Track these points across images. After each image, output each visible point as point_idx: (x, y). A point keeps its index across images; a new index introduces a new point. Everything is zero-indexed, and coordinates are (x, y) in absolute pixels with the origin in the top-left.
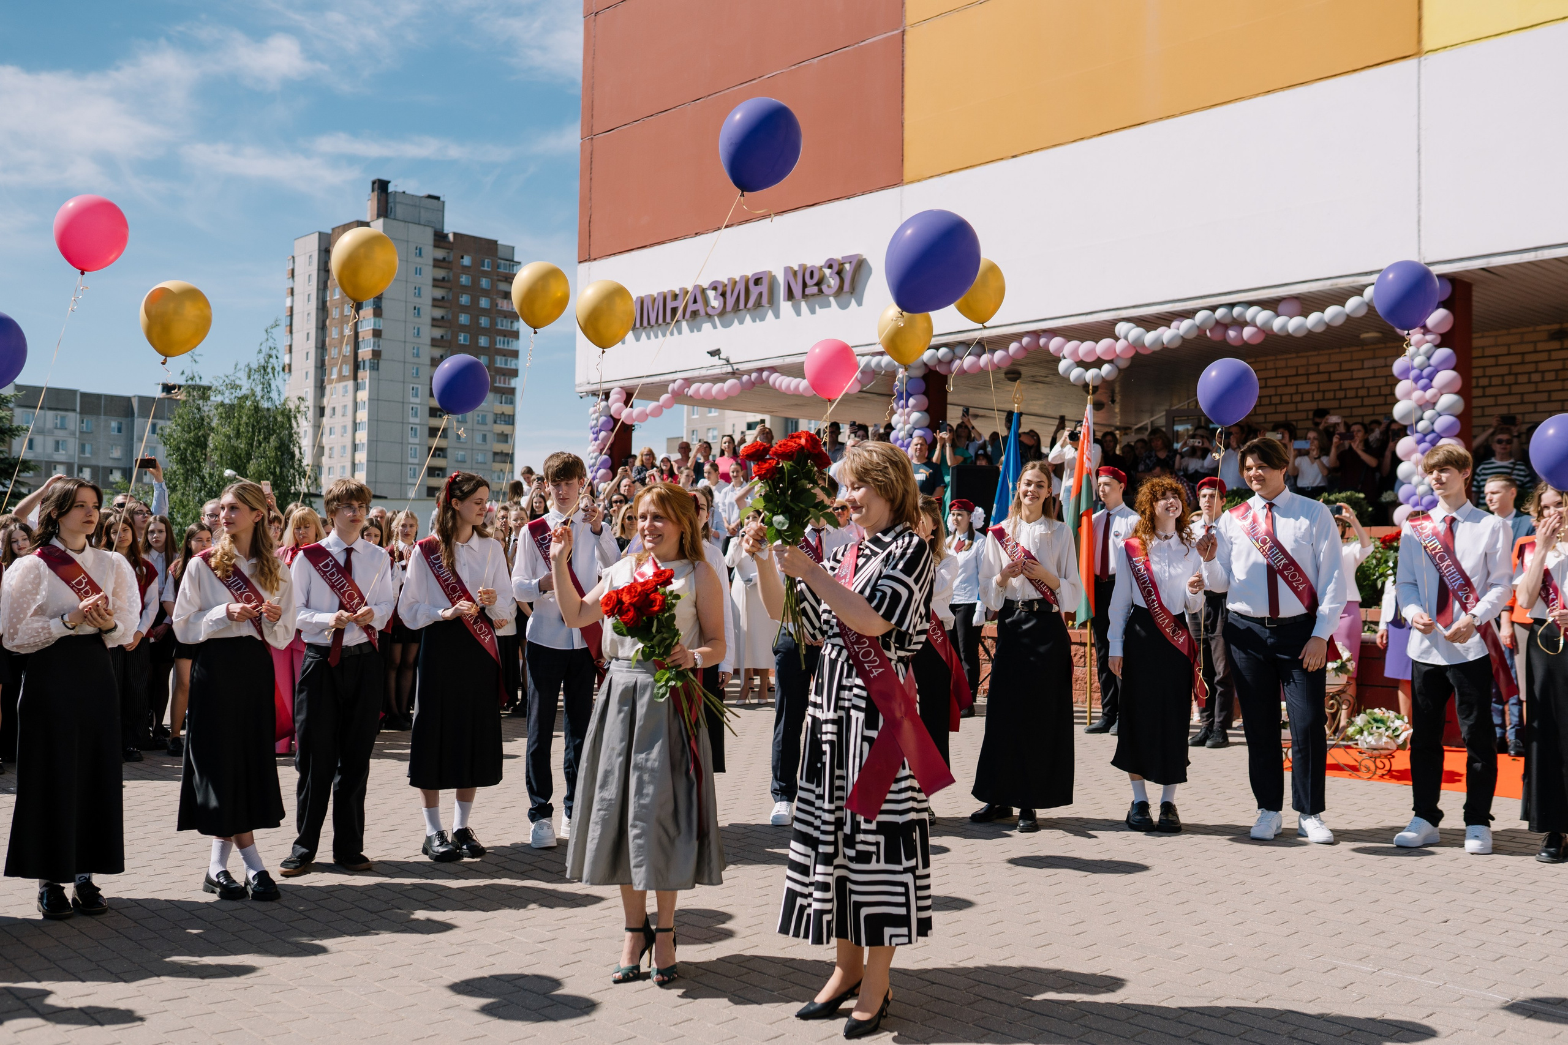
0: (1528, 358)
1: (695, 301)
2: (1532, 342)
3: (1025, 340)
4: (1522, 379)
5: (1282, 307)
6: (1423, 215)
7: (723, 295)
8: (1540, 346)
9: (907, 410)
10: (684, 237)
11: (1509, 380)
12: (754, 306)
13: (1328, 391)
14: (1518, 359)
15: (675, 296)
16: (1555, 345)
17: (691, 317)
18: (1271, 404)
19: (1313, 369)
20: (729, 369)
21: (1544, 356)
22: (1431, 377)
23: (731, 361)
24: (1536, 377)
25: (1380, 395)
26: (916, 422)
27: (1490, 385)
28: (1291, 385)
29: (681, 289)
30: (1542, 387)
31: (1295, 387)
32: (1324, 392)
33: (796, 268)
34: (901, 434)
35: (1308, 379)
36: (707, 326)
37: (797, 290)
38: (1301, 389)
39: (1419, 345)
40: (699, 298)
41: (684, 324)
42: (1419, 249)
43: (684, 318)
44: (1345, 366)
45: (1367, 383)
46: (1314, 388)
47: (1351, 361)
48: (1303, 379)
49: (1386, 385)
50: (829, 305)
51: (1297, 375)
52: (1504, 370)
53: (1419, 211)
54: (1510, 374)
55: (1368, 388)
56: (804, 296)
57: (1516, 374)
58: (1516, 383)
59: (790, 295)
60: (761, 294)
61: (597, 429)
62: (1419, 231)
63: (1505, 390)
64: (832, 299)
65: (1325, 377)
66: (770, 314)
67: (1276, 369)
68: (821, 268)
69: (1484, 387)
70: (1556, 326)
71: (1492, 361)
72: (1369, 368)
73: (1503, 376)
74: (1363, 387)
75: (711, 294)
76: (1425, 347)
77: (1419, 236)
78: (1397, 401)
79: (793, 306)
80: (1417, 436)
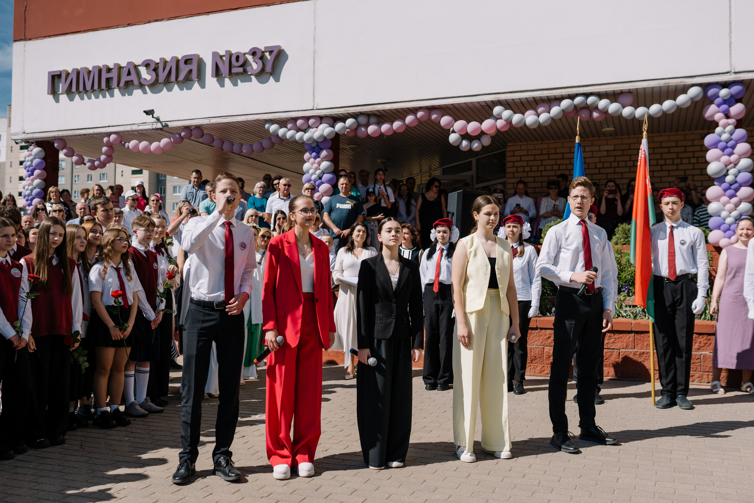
0: (688, 149)
1: (129, 74)
2: (691, 140)
3: (420, 114)
4: (685, 161)
5: (622, 98)
6: (733, 40)
7: (155, 70)
9: (318, 160)
10: (117, 26)
11: (676, 161)
12: (184, 79)
13: (562, 164)
14: (683, 149)
15: (109, 70)
17: (124, 85)
18: (524, 171)
19: (553, 151)
20: (159, 126)
22: (733, 147)
23: (161, 120)
24: (693, 160)
26: (326, 169)
27: (665, 164)
28: (538, 160)
29: (115, 64)
31: (540, 162)
32: (559, 165)
33: (222, 53)
34: (314, 177)
35: (549, 157)
36: (137, 92)
37: (224, 69)
38: (544, 163)
39: (725, 127)
40: (133, 71)
41: (116, 91)
42: (731, 62)
43: (118, 85)
46: (553, 162)
48: (546, 157)
50: (250, 80)
51: (542, 154)
52: (674, 155)
53: (730, 37)
54: (677, 158)
56: (230, 74)
57: (681, 158)
58: (681, 164)
59: (217, 73)
60: (190, 71)
61: (31, 168)
62: (730, 51)
63: (675, 167)
64: (253, 77)
65: (560, 156)
66: (196, 85)
67: (528, 150)
68: (245, 54)
69: (661, 165)
71: (666, 150)
72: (588, 152)
73: (673, 159)
75: (143, 70)
76: (730, 128)
77: (730, 54)
78: (708, 163)
79: (217, 80)
80: (724, 185)
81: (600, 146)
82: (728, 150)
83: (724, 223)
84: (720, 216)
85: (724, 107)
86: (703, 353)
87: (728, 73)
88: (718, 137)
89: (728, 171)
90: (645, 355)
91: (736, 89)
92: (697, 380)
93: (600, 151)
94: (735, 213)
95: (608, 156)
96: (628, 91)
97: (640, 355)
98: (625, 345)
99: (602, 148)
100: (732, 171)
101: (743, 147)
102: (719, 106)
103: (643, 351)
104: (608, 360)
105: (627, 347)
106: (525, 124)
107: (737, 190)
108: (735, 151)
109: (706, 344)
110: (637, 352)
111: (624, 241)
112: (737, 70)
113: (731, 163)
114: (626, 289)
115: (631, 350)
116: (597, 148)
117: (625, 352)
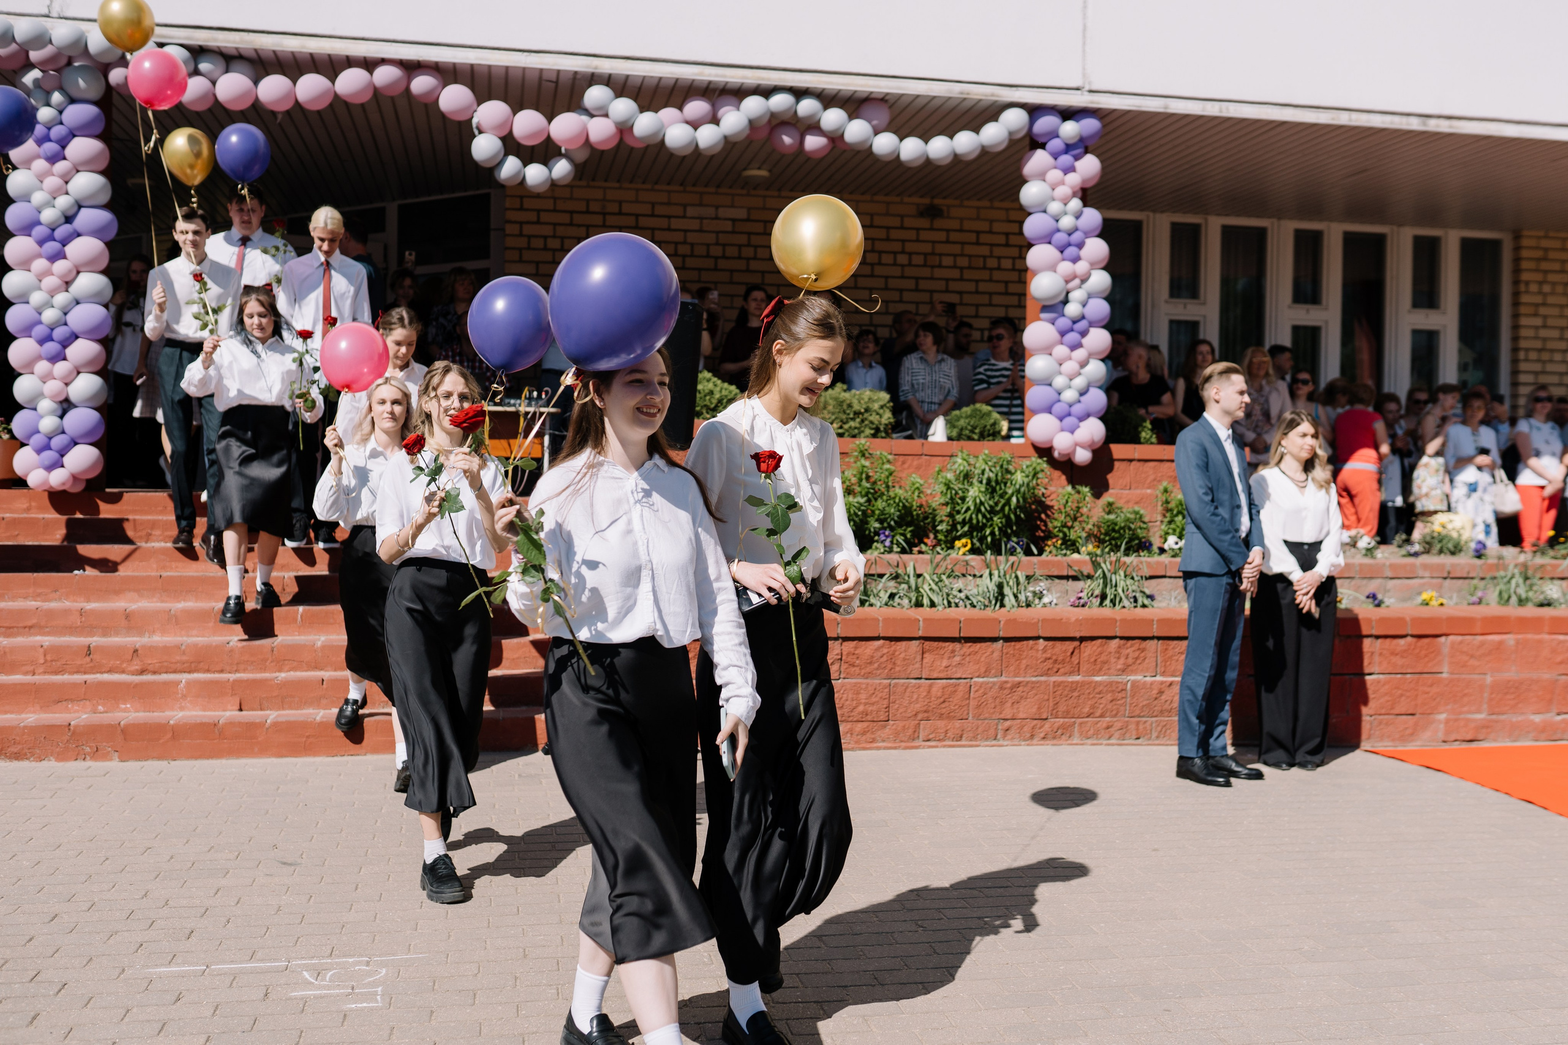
5: (869, 112)
6: (1090, 23)
8: (908, 222)
16: (924, 223)
21: (912, 235)
22: (1080, 245)
25: (708, 256)
30: (909, 271)
42: (1084, 69)
44: (659, 210)
45: (692, 238)
47: (669, 204)
49: (717, 244)
53: (1085, 16)
55: (692, 245)
62: (1084, 44)
70: (926, 201)
74: (685, 243)
76: (1074, 204)
77: (1084, 51)
78: (1030, 274)
80: (1063, 322)
81: (717, 207)
82: (1071, 251)
83: (1059, 401)
84: (1050, 385)
85: (1066, 159)
86: (1132, 678)
87: (1078, 89)
88: (1053, 222)
89: (1068, 293)
90: (1021, 689)
91: (1091, 125)
92: (1117, 735)
93: (717, 218)
94: (1079, 382)
95: (733, 232)
96: (881, 96)
97: (1012, 688)
98: (983, 670)
99: (722, 213)
100: (1077, 295)
101: (1097, 248)
102: (1055, 156)
103: (1017, 679)
104: (946, 704)
105: (986, 674)
106: (663, 142)
107: (1084, 334)
108: (1083, 253)
109: (1137, 658)
110: (1006, 682)
111: (841, 427)
112: (1094, 88)
113: (1075, 277)
114: (887, 537)
115: (995, 679)
116: (711, 212)
117: (982, 683)
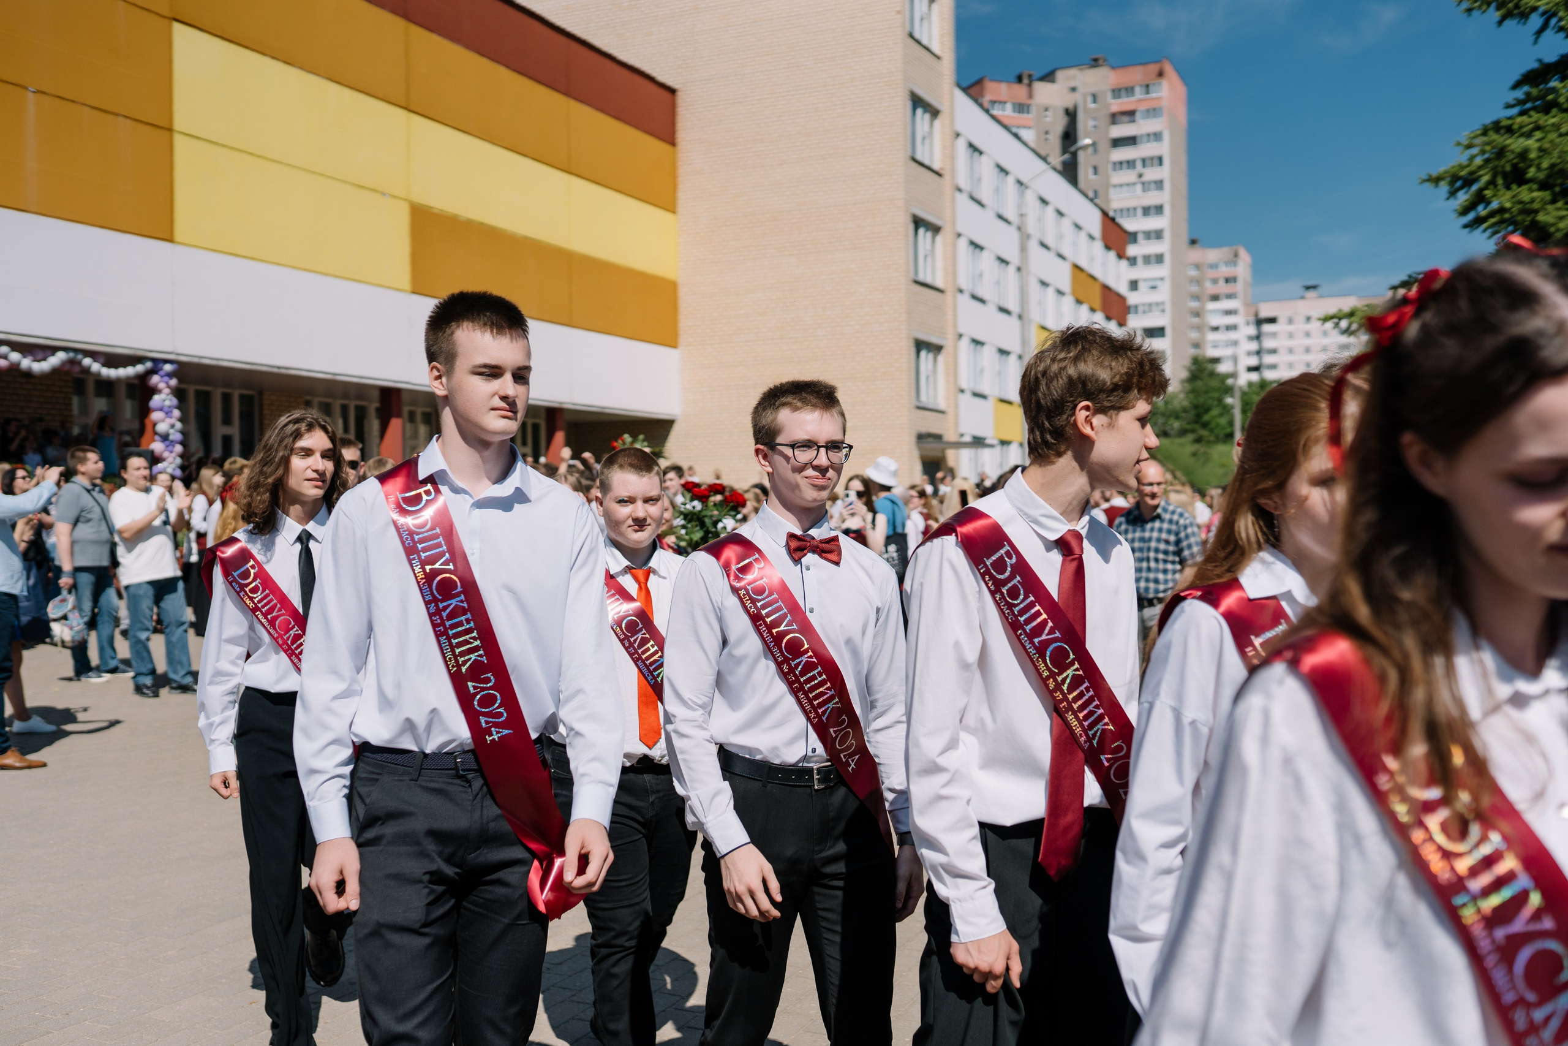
5: (98, 358)
22: (172, 412)
53: (173, 325)
62: (174, 336)
82: (169, 414)
85: (166, 379)
87: (172, 353)
88: (159, 402)
91: (174, 366)
96: (104, 352)
101: (177, 413)
102: (162, 377)
107: (175, 447)
112: (178, 353)
